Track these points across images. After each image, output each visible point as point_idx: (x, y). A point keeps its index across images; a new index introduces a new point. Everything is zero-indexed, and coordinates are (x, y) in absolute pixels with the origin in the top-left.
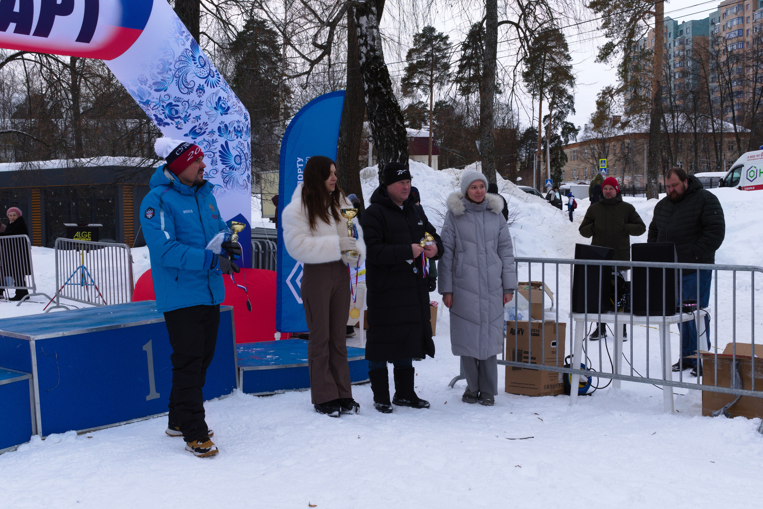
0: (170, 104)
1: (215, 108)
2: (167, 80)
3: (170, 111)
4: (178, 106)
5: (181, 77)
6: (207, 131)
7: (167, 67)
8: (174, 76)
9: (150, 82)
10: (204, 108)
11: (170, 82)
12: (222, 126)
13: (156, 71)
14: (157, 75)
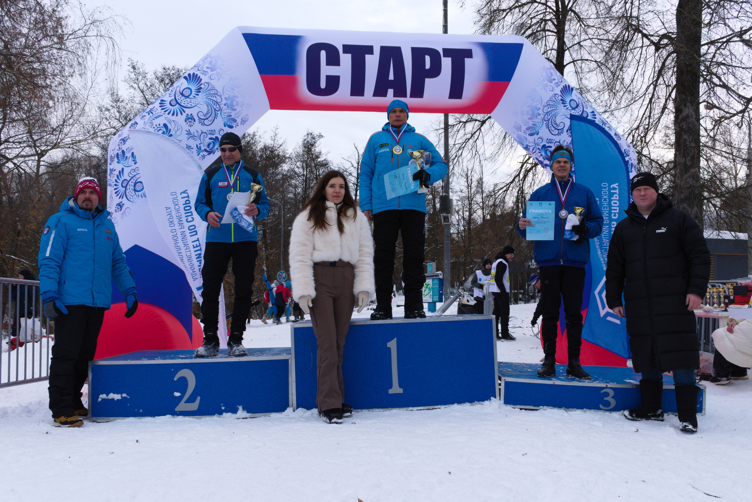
0: (544, 146)
2: (538, 124)
3: (546, 152)
5: (550, 120)
7: (536, 112)
8: (544, 119)
9: (524, 128)
11: (540, 126)
13: (526, 117)
14: (528, 120)
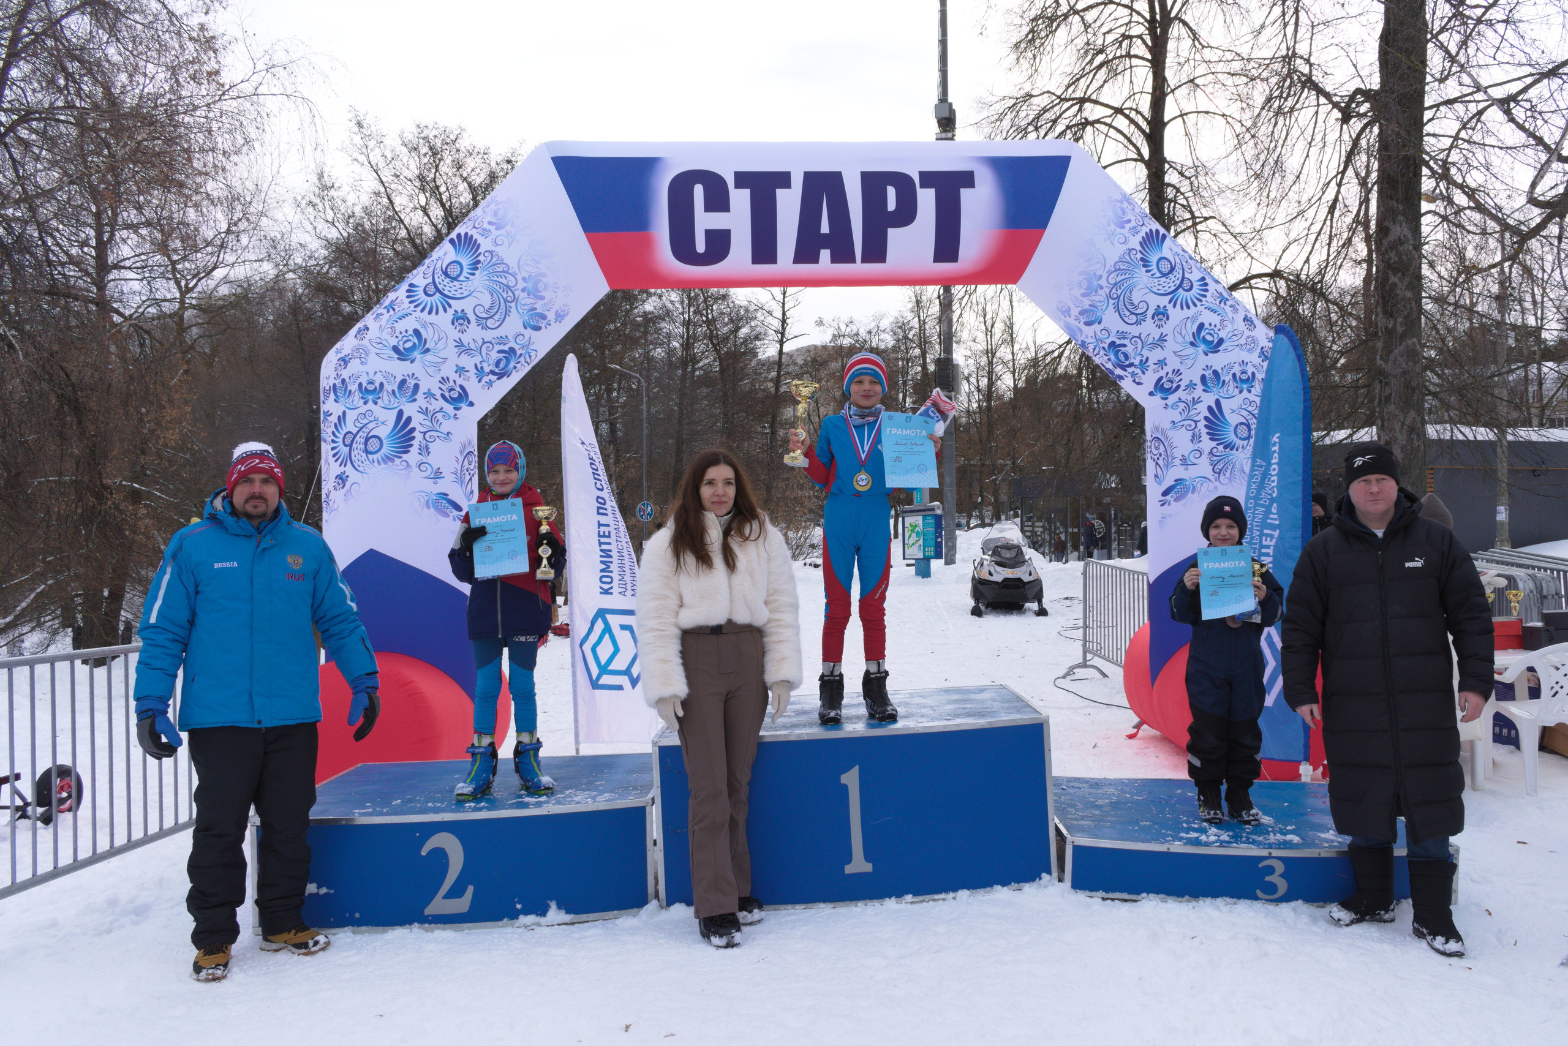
0: (1113, 344)
1: (1192, 344)
2: (1099, 304)
3: (1116, 354)
4: (1125, 346)
5: (1122, 298)
6: (1183, 384)
7: (1095, 283)
8: (1109, 296)
9: (1075, 312)
10: (1170, 345)
11: (1104, 307)
12: (1208, 374)
13: (1077, 292)
14: (1080, 298)
